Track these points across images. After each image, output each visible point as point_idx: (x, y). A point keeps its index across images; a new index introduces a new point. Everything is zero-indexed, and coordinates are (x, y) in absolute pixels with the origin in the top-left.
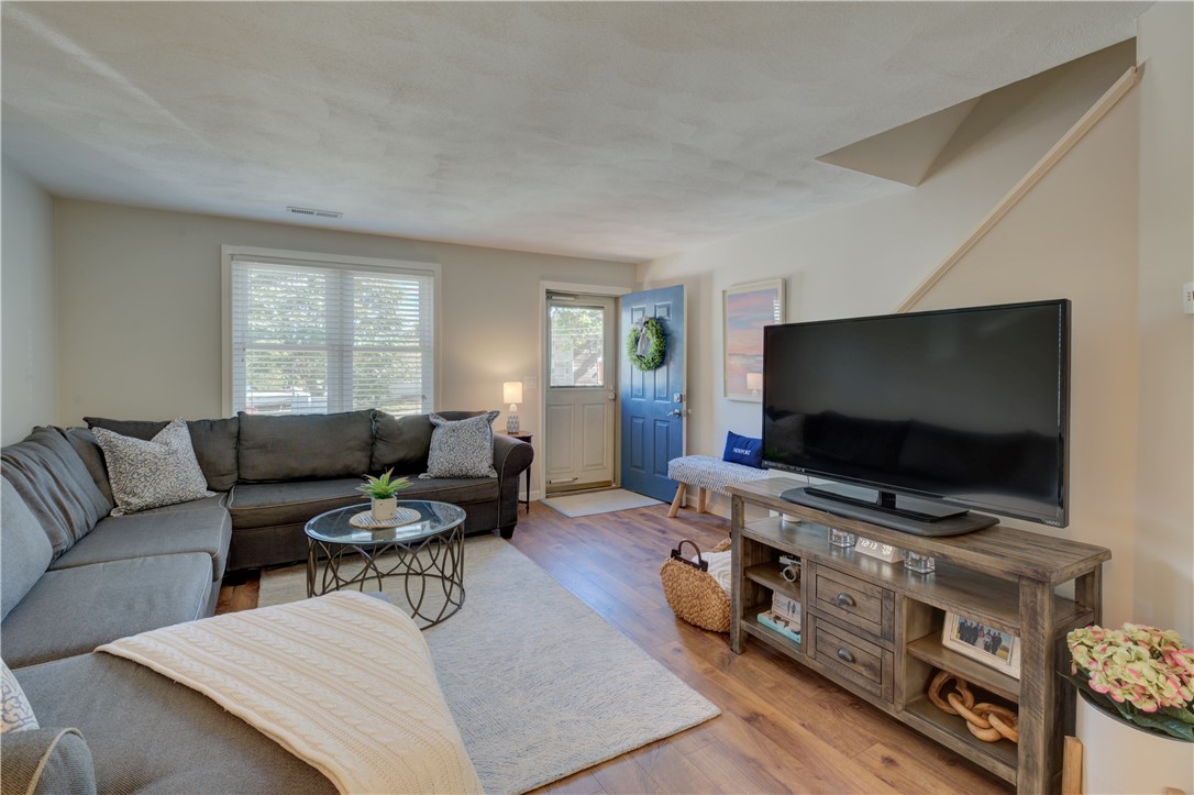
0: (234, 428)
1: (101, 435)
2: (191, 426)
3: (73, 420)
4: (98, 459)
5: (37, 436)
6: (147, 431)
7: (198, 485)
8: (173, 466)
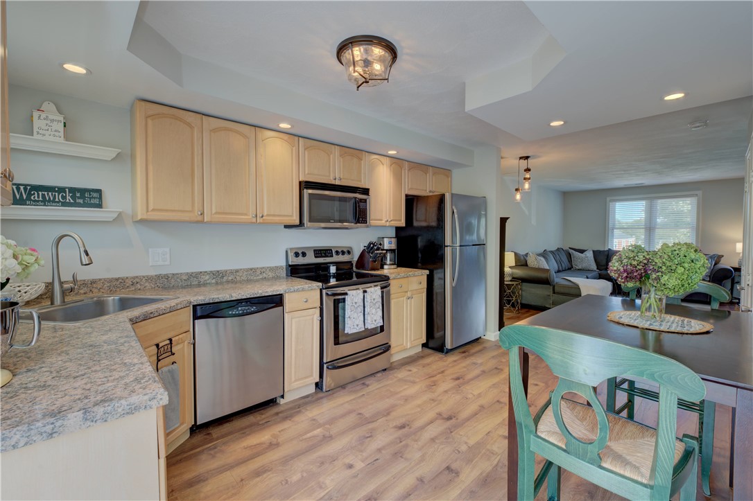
0: (605, 254)
1: (571, 251)
2: (594, 251)
3: (566, 248)
4: (569, 256)
5: (558, 249)
6: (582, 251)
7: (594, 267)
8: (588, 260)
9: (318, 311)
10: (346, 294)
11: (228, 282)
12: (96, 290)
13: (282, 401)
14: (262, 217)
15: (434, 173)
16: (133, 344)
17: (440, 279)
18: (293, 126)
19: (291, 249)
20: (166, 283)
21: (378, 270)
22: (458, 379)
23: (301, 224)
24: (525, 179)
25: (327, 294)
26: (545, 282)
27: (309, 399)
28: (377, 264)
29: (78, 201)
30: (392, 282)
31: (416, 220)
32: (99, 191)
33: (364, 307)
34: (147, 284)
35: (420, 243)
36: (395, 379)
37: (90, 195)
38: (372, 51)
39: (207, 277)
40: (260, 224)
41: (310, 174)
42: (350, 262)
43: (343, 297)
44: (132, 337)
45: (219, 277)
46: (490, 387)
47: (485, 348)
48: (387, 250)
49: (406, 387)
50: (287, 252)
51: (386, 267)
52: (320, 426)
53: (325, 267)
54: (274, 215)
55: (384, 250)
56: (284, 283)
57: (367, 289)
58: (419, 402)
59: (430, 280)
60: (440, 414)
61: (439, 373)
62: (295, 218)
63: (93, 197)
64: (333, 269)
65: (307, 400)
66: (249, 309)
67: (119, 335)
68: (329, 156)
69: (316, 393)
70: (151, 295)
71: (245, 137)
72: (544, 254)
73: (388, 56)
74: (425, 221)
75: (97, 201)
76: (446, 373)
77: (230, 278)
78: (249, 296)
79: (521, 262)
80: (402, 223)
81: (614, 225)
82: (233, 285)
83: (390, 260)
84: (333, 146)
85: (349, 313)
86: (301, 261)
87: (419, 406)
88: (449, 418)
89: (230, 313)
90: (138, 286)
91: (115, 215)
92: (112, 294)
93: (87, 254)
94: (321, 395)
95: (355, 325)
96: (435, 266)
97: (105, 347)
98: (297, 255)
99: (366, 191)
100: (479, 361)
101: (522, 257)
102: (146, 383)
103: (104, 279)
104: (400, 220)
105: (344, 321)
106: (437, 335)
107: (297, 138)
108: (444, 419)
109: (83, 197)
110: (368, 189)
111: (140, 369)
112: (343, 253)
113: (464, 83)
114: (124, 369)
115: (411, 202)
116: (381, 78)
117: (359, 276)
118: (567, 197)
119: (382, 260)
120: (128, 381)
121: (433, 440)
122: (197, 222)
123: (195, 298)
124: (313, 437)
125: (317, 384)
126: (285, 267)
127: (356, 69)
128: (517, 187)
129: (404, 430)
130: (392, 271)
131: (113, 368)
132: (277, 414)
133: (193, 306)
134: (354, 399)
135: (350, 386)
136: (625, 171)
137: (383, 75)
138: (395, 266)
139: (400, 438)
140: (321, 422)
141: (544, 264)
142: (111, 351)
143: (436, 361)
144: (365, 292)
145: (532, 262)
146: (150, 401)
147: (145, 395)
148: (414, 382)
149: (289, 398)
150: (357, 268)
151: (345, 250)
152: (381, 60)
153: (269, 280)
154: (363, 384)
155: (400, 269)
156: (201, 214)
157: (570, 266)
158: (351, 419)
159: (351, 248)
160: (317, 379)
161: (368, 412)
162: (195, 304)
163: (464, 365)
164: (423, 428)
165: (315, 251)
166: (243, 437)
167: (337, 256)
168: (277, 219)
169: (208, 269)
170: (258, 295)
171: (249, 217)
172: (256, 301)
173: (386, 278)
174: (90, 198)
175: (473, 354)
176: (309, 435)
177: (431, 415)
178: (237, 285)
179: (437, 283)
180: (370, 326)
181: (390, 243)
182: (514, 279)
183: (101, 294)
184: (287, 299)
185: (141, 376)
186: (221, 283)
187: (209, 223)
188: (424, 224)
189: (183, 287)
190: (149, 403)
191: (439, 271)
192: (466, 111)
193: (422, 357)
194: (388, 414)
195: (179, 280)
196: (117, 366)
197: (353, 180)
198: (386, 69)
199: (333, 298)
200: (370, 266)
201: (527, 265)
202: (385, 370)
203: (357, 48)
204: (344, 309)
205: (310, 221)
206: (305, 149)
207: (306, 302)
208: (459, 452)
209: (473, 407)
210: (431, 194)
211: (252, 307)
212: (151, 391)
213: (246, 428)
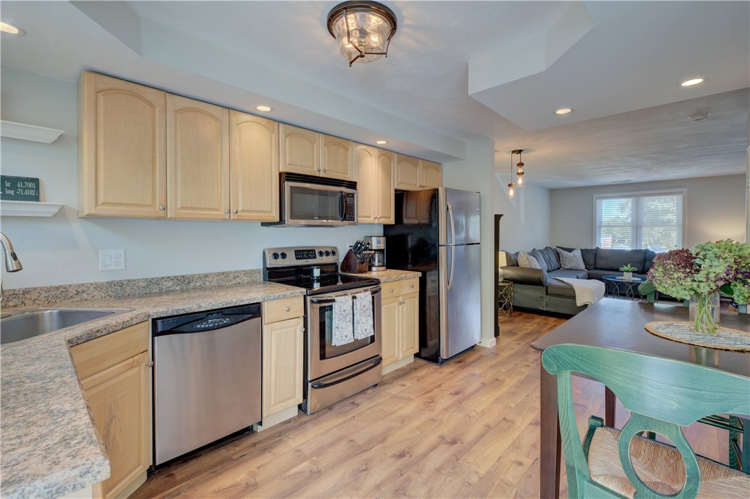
0: (595, 253)
1: (559, 250)
2: (582, 250)
3: (554, 247)
4: (558, 255)
5: (546, 248)
6: (570, 250)
7: (582, 266)
8: (576, 260)
9: (301, 321)
10: (333, 301)
11: (195, 289)
12: (30, 302)
13: (260, 429)
14: (237, 212)
15: (425, 167)
16: (67, 378)
17: (433, 281)
18: (272, 109)
19: (269, 249)
20: (120, 291)
21: (365, 272)
22: (457, 393)
23: (281, 221)
24: (518, 174)
25: (312, 301)
26: (538, 283)
27: (291, 424)
28: (365, 266)
29: (8, 192)
30: (382, 285)
31: (407, 218)
32: (36, 181)
33: (353, 315)
34: (95, 293)
35: (411, 242)
36: (388, 397)
37: (24, 185)
38: (370, 19)
39: (171, 283)
40: (233, 220)
41: (292, 165)
42: (336, 263)
43: (329, 304)
44: (68, 367)
45: (185, 283)
46: (494, 403)
47: (481, 356)
48: (375, 250)
49: (402, 405)
50: (264, 253)
51: (374, 269)
52: (305, 458)
53: (308, 270)
54: (251, 211)
55: (372, 250)
56: (262, 289)
57: (356, 295)
58: (416, 423)
59: (423, 282)
60: (442, 437)
61: (436, 387)
62: (274, 214)
63: (27, 188)
64: (317, 273)
65: (289, 425)
66: (221, 321)
67: (49, 366)
68: (313, 144)
69: (299, 416)
70: (100, 307)
71: (217, 120)
72: (533, 253)
73: (387, 26)
74: (416, 218)
75: (32, 193)
76: (444, 386)
77: (198, 284)
78: (221, 306)
79: (513, 262)
80: (392, 221)
81: (601, 223)
82: (202, 293)
83: (379, 261)
84: (317, 134)
85: (337, 322)
86: (280, 263)
87: (417, 428)
88: (454, 442)
89: (199, 326)
90: (85, 296)
91: (56, 210)
92: (50, 306)
93: (15, 257)
94: (305, 418)
95: (344, 336)
96: (428, 267)
97: (27, 385)
98: (276, 256)
99: (353, 185)
100: (477, 371)
101: (513, 257)
102: (78, 447)
103: (41, 288)
104: (390, 218)
105: (331, 332)
106: (431, 343)
107: (276, 124)
108: (447, 443)
109: (14, 187)
110: (356, 183)
111: (72, 420)
112: (327, 253)
113: (467, 64)
114: (48, 421)
115: (401, 197)
116: (378, 52)
117: (346, 279)
118: (554, 193)
119: (370, 262)
120: (50, 443)
121: (438, 470)
122: (159, 219)
123: (155, 310)
124: (298, 473)
125: (300, 406)
126: (262, 270)
127: (351, 40)
128: (510, 183)
129: (404, 459)
130: (381, 273)
131: (32, 419)
132: (254, 445)
133: (153, 320)
134: (343, 423)
135: (337, 407)
136: (615, 167)
137: (381, 47)
138: (384, 268)
139: (400, 470)
140: (307, 453)
141: (535, 264)
142: (35, 391)
143: (431, 373)
144: (354, 298)
145: (523, 261)
146: (81, 476)
147: (73, 468)
148: (409, 399)
149: (267, 424)
150: (342, 270)
151: (330, 251)
152: (379, 31)
153: (243, 286)
154: (353, 403)
155: (389, 271)
156: (164, 209)
157: (558, 266)
158: (341, 449)
159: (336, 248)
160: (301, 401)
161: (361, 438)
162: (155, 317)
163: (461, 376)
164: (425, 455)
165: (295, 251)
166: (213, 478)
167: (320, 258)
168: (254, 215)
169: (171, 274)
170: (232, 305)
171: (221, 213)
172: (229, 311)
173: (376, 282)
174: (24, 189)
175: (470, 364)
176: (293, 471)
177: (433, 439)
178: (207, 292)
179: (430, 286)
180: (360, 337)
181: (378, 242)
182: (506, 280)
183: (36, 306)
184: (266, 309)
185: (71, 433)
186: (187, 291)
187: (174, 219)
188: (415, 222)
189: (141, 296)
190: (80, 480)
191: (433, 272)
192: (469, 94)
193: (416, 369)
194: (384, 440)
195: (136, 288)
196: (39, 416)
197: (338, 172)
198: (384, 42)
199: (318, 306)
200: (358, 268)
201: (518, 266)
202: (376, 385)
203: (352, 16)
204: (331, 318)
205: (291, 218)
206: (286, 136)
207: (288, 311)
208: (470, 485)
209: (478, 428)
210: (421, 189)
211: (224, 318)
212: (84, 461)
213: (216, 465)
